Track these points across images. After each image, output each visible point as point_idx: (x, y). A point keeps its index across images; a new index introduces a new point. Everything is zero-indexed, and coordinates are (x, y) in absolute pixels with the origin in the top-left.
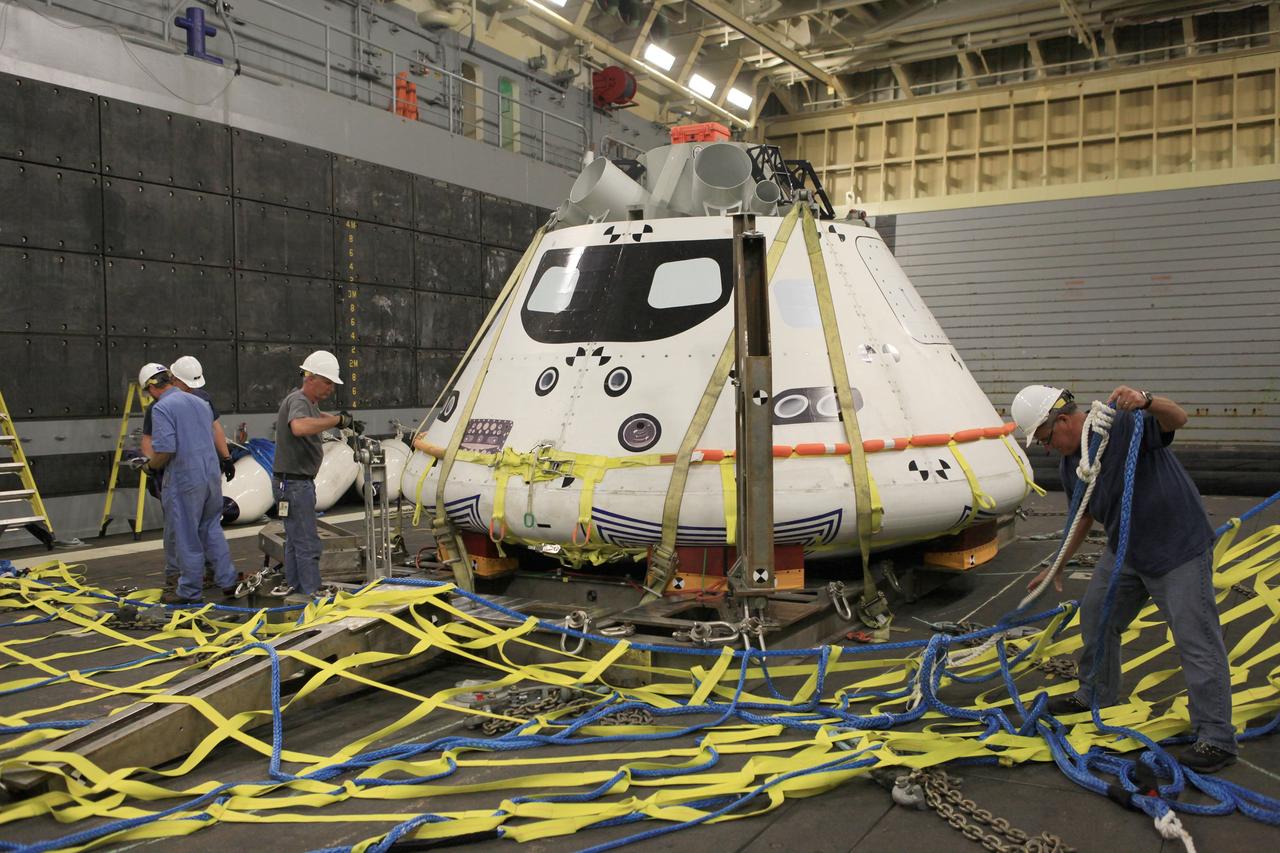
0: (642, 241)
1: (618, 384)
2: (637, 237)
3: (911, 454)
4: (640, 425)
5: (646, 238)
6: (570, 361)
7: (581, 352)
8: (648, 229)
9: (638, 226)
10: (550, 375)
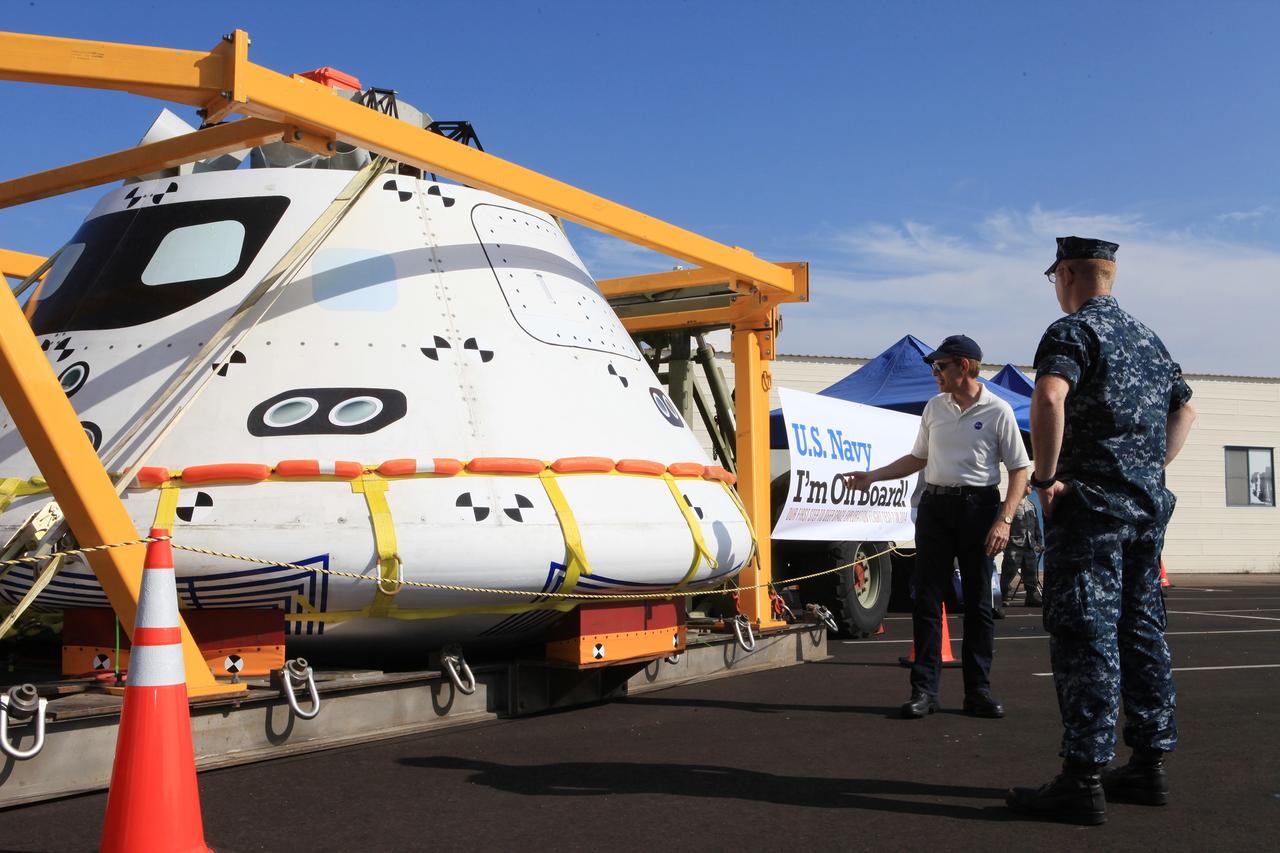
0: (162, 202)
1: (70, 384)
2: (157, 198)
3: (463, 483)
5: (169, 199)
7: (46, 345)
8: (173, 188)
9: (164, 185)
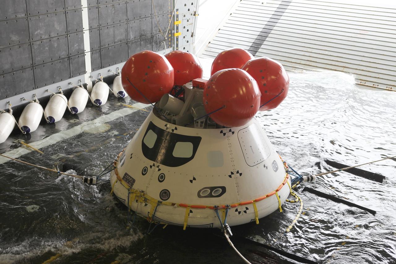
1: (162, 178)
2: (173, 130)
4: (165, 193)
5: (175, 132)
6: (151, 167)
7: (154, 165)
8: (176, 129)
9: (173, 126)
10: (145, 169)
